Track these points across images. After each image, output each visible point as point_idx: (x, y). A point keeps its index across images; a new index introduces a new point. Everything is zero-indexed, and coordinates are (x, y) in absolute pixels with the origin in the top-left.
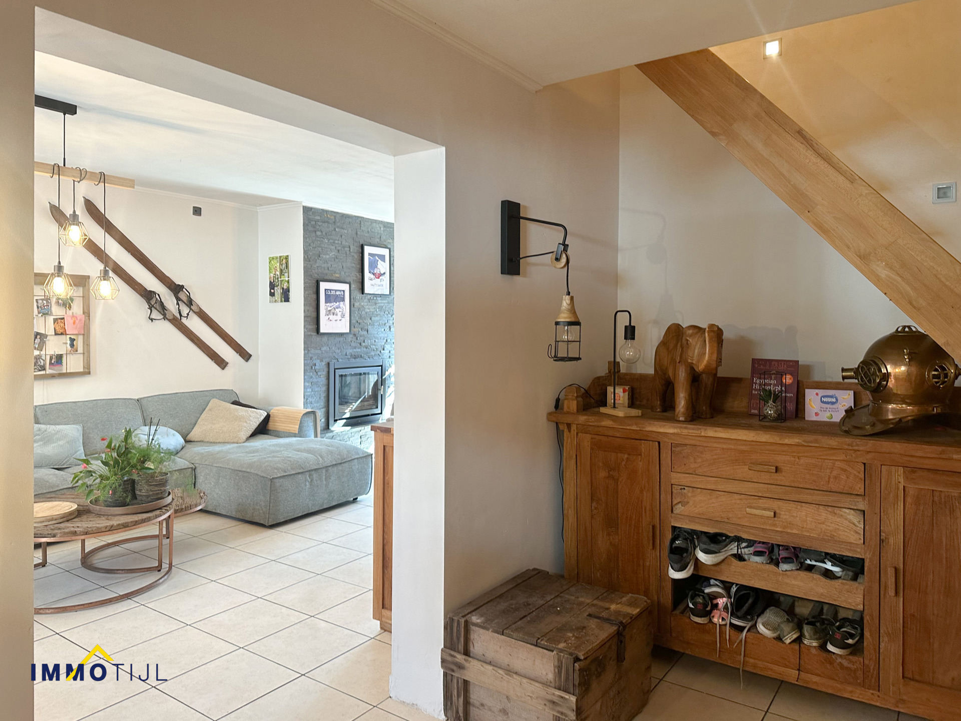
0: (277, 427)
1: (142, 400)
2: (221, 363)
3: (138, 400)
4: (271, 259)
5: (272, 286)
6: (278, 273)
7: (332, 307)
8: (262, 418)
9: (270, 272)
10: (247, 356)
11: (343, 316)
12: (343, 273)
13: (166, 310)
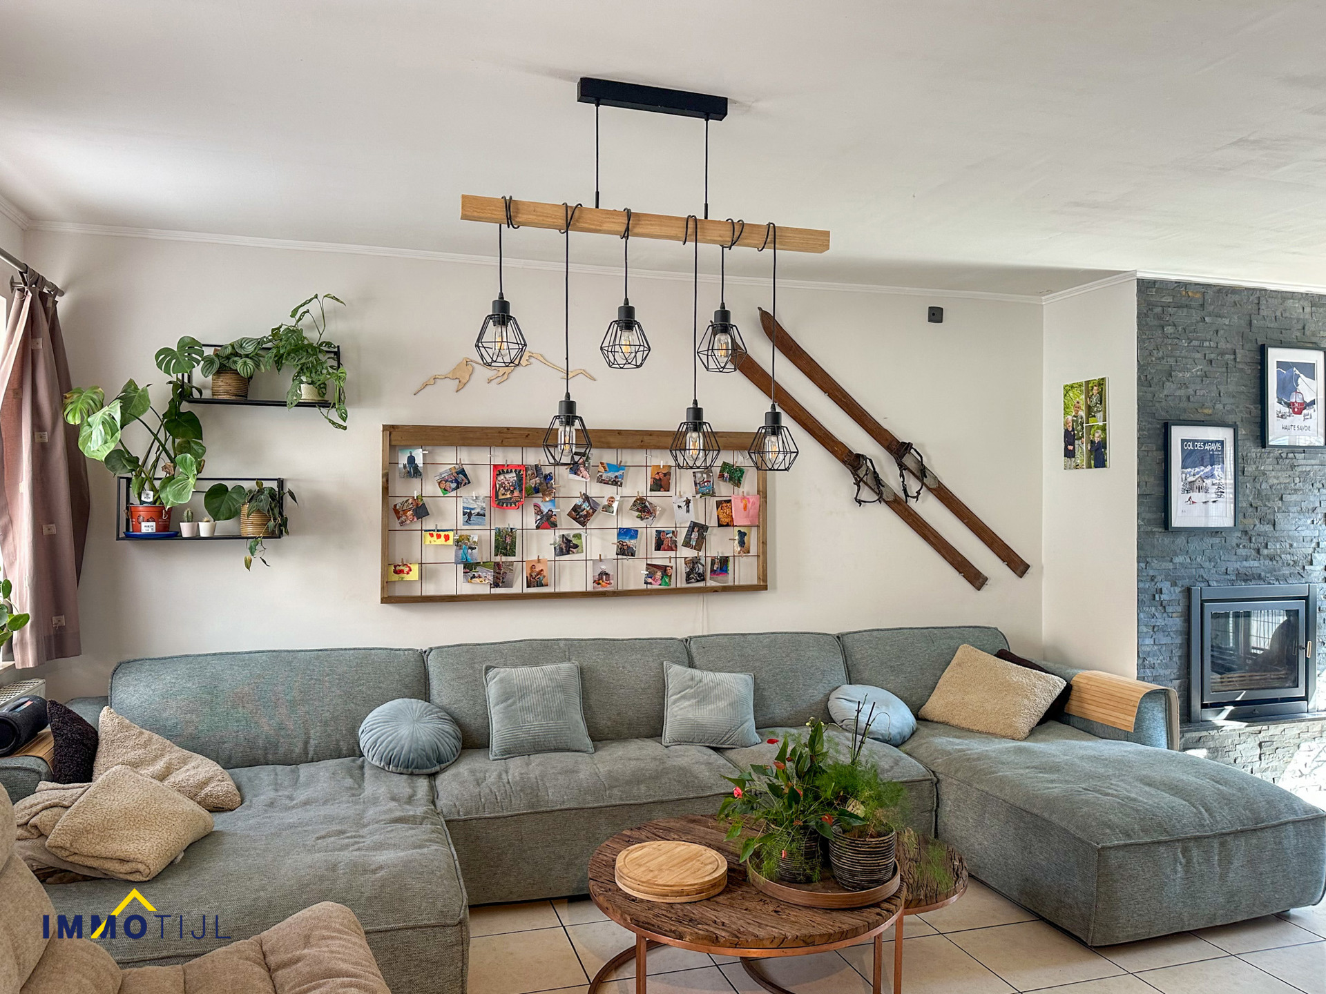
0: (1088, 712)
1: (845, 638)
2: (976, 579)
3: (838, 637)
4: (1068, 389)
5: (1070, 438)
6: (1082, 413)
7: (1197, 476)
8: (1058, 692)
9: (1066, 413)
10: (1022, 568)
11: (1220, 493)
12: (1219, 406)
13: (883, 486)
